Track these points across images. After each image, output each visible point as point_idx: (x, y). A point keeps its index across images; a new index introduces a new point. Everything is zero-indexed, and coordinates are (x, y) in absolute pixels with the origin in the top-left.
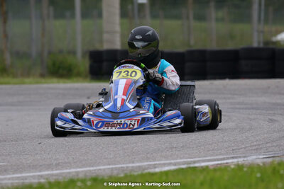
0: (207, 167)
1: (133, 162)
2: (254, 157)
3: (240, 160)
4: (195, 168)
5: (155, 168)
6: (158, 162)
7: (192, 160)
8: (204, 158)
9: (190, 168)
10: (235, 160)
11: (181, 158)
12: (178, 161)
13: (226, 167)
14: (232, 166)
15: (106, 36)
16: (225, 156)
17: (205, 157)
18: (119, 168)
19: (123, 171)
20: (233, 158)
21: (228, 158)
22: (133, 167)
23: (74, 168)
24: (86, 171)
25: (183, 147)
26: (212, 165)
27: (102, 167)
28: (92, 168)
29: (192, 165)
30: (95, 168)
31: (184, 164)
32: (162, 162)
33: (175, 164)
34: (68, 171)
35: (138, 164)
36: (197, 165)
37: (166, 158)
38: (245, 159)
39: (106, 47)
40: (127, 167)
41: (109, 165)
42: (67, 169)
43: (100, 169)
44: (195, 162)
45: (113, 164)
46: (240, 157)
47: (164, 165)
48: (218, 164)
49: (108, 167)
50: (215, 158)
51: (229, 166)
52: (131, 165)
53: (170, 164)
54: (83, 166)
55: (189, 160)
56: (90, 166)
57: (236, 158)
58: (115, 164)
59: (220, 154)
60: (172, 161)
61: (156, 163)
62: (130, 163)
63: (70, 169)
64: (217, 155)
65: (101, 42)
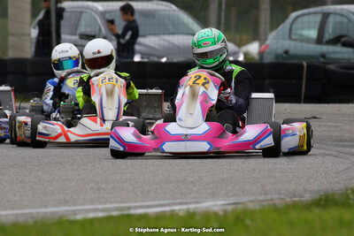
0: (146, 214)
1: (46, 207)
2: (210, 203)
3: (192, 206)
4: (129, 216)
5: (76, 214)
6: (79, 208)
7: (127, 205)
9: (123, 215)
10: (184, 207)
11: (111, 203)
12: (108, 206)
13: (173, 215)
14: (181, 214)
16: (171, 201)
17: (143, 201)
18: (26, 214)
19: (32, 217)
20: (181, 204)
21: (174, 204)
22: (45, 213)
25: (113, 188)
26: (154, 213)
27: (3, 213)
29: (126, 212)
32: (85, 207)
35: (52, 210)
36: (132, 212)
37: (92, 202)
38: (198, 205)
39: (12, 55)
40: (38, 213)
41: (14, 209)
44: (129, 208)
45: (18, 209)
46: (190, 203)
47: (88, 211)
48: (161, 211)
49: (12, 212)
50: (153, 203)
51: (177, 214)
52: (43, 210)
53: (96, 210)
57: (186, 203)
58: (21, 209)
59: (167, 199)
60: (100, 206)
62: (40, 207)
64: (159, 200)
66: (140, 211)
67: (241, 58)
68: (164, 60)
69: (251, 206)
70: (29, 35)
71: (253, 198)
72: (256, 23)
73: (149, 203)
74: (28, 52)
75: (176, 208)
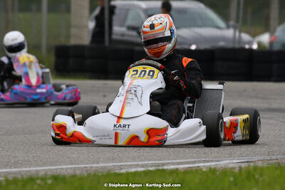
0: (177, 169)
1: (98, 163)
2: (228, 162)
3: (213, 164)
4: (163, 170)
5: (121, 169)
6: (124, 164)
7: (160, 162)
8: (174, 161)
9: (158, 170)
10: (208, 164)
11: (149, 160)
12: (146, 162)
13: (198, 170)
14: (204, 170)
15: (73, 31)
16: (196, 160)
17: (175, 159)
18: (82, 168)
19: (87, 171)
20: (205, 161)
21: (200, 162)
22: (97, 167)
23: (34, 167)
24: (46, 171)
26: (183, 168)
27: (64, 167)
28: (53, 168)
29: (160, 168)
30: (56, 167)
31: (152, 167)
32: (129, 163)
33: (142, 166)
34: (27, 169)
35: (102, 165)
36: (165, 167)
37: (134, 159)
38: (218, 163)
39: (73, 42)
40: (91, 167)
41: (72, 164)
42: (26, 167)
43: (62, 169)
44: (163, 165)
45: (75, 164)
46: (212, 161)
47: (131, 166)
48: (189, 167)
49: (71, 166)
50: (183, 161)
51: (201, 170)
52: (95, 165)
53: (137, 166)
54: (44, 164)
55: (158, 162)
56: (51, 165)
57: (208, 161)
58: (78, 164)
59: (192, 157)
60: (140, 163)
61: (122, 164)
62: (94, 163)
63: (29, 167)
64: (187, 158)
65: (68, 37)
66: (172, 167)
67: (255, 47)
68: (193, 47)
69: (260, 164)
70: (87, 27)
71: (262, 158)
72: (267, 19)
73: (179, 161)
74: (86, 40)
75: (201, 165)
